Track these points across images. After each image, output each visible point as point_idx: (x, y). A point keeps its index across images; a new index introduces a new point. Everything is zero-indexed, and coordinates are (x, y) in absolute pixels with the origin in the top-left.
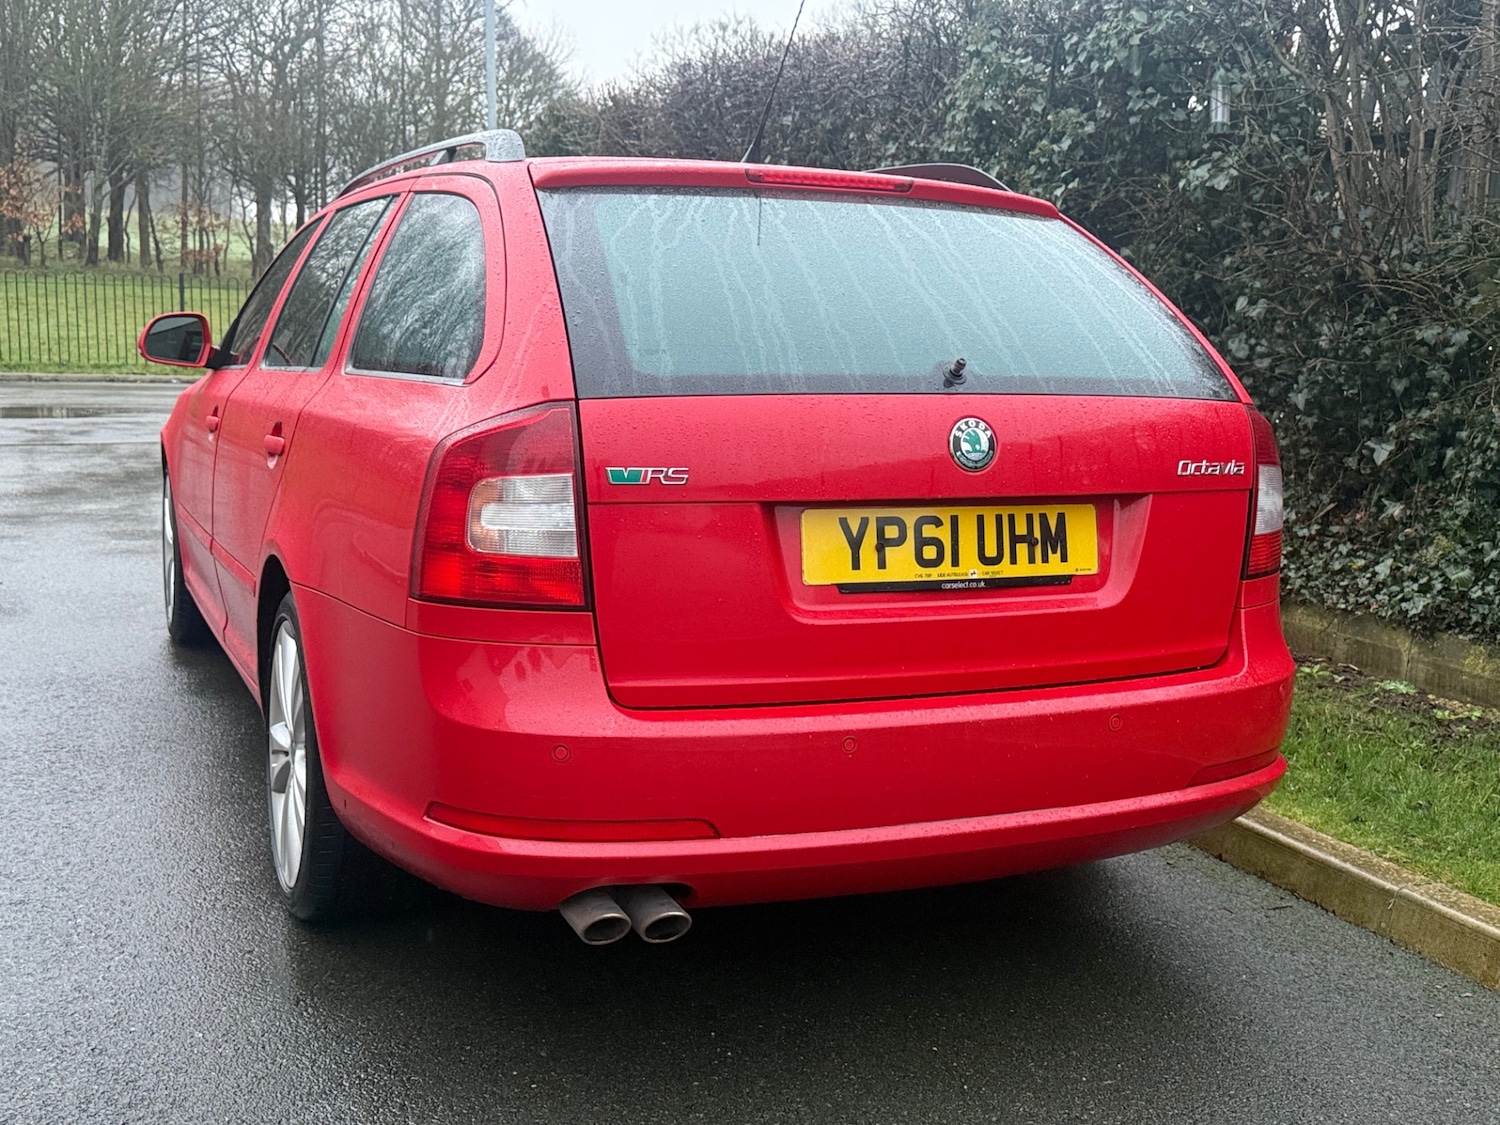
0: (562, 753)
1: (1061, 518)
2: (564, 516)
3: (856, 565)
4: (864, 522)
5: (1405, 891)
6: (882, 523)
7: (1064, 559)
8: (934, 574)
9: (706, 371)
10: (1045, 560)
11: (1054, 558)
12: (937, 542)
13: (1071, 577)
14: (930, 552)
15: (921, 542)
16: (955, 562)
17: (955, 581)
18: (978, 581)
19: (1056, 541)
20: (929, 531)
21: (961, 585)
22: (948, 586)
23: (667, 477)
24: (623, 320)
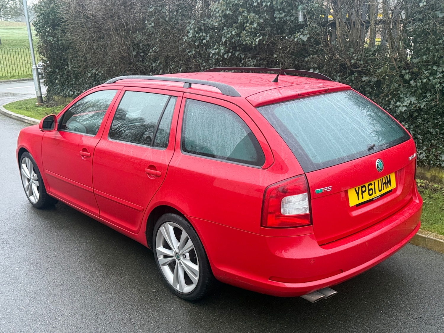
0: (312, 262)
1: (390, 176)
2: (306, 203)
3: (358, 199)
4: (359, 188)
5: (429, 237)
6: (362, 187)
7: (391, 186)
8: (372, 197)
9: (328, 160)
10: (388, 187)
11: (389, 186)
12: (372, 189)
13: (392, 190)
14: (371, 192)
15: (369, 190)
16: (375, 193)
17: (375, 198)
18: (379, 196)
19: (389, 182)
20: (370, 187)
21: (376, 198)
22: (374, 199)
23: (328, 190)
24: (304, 148)
